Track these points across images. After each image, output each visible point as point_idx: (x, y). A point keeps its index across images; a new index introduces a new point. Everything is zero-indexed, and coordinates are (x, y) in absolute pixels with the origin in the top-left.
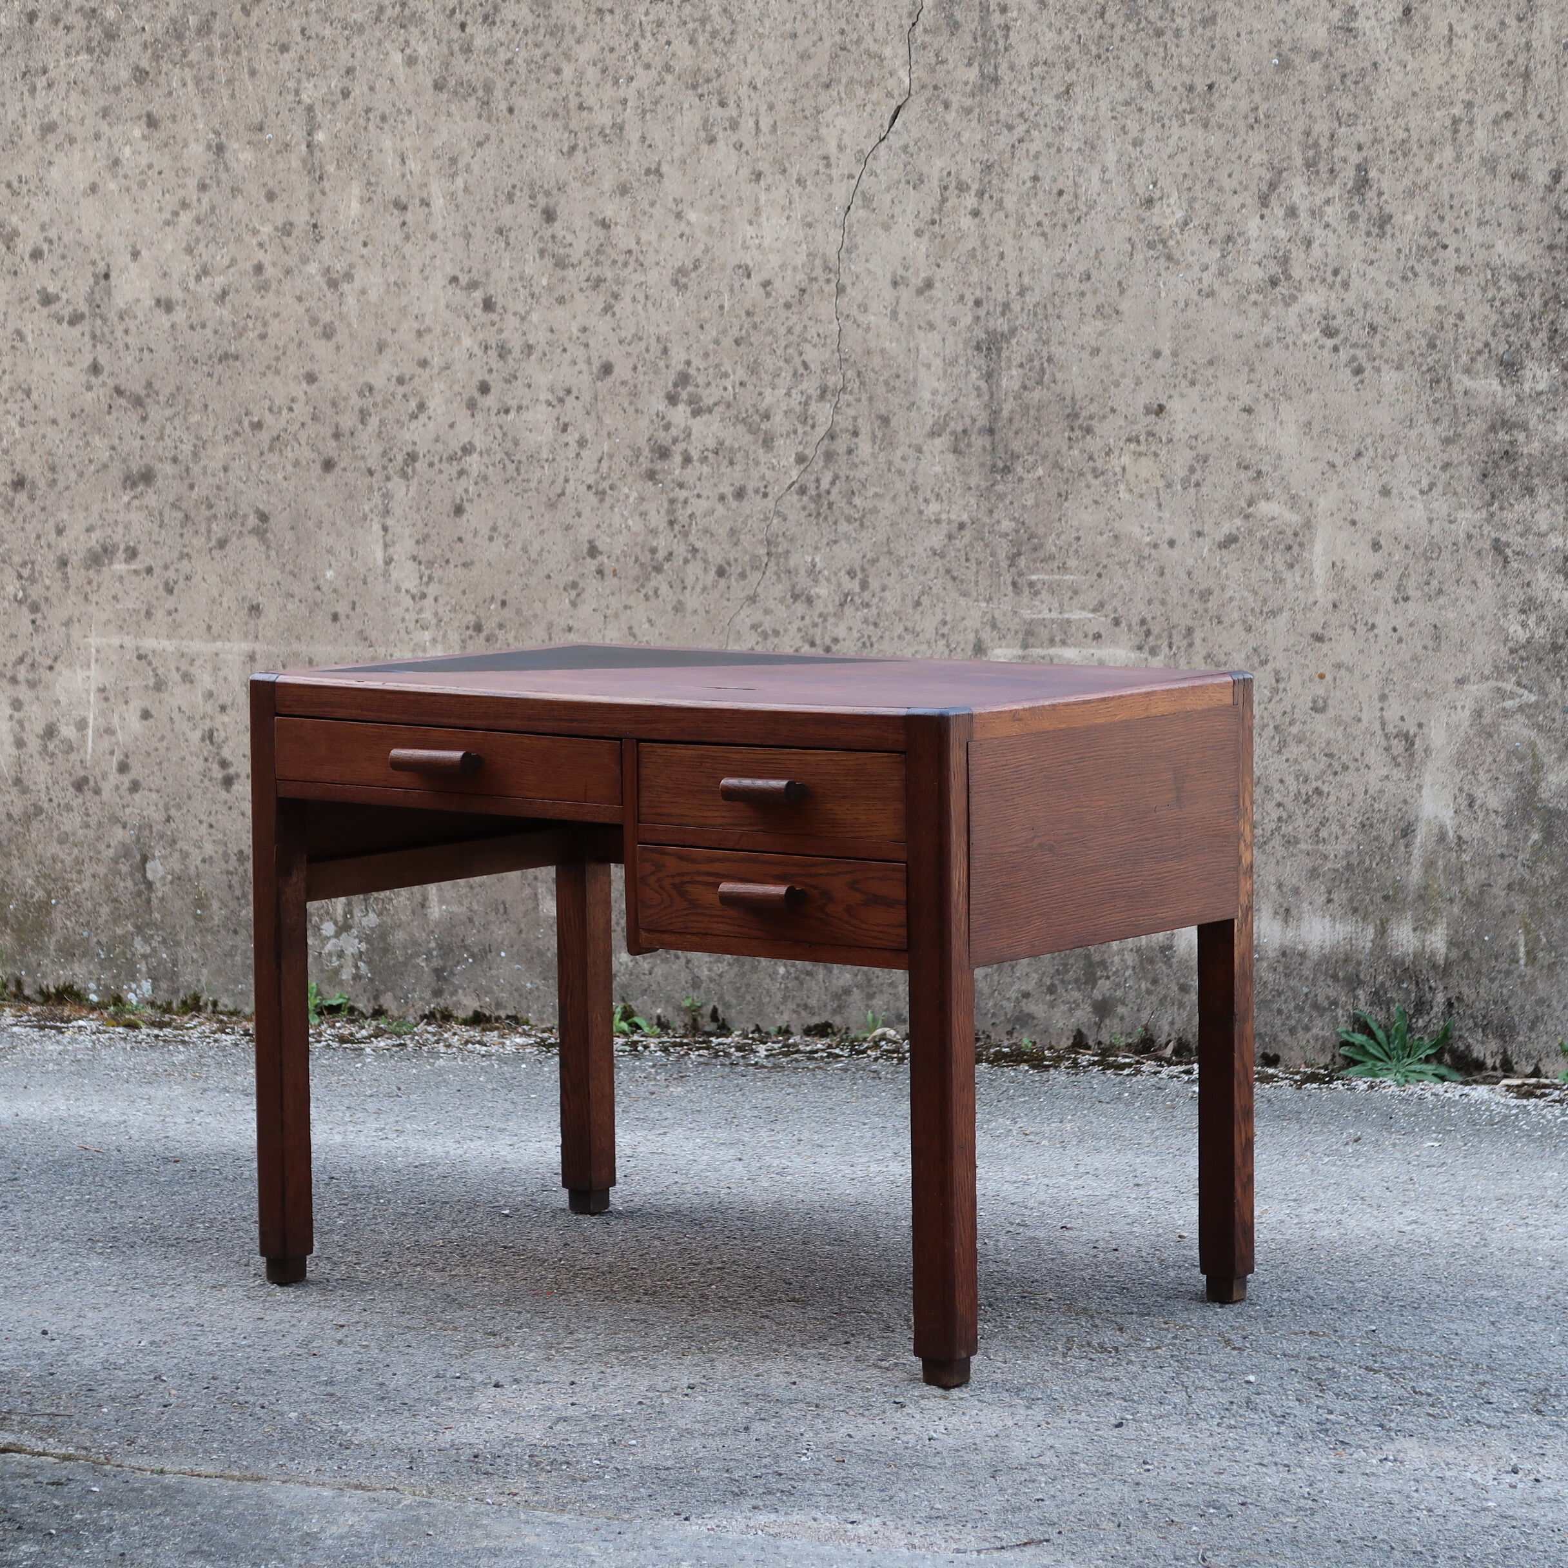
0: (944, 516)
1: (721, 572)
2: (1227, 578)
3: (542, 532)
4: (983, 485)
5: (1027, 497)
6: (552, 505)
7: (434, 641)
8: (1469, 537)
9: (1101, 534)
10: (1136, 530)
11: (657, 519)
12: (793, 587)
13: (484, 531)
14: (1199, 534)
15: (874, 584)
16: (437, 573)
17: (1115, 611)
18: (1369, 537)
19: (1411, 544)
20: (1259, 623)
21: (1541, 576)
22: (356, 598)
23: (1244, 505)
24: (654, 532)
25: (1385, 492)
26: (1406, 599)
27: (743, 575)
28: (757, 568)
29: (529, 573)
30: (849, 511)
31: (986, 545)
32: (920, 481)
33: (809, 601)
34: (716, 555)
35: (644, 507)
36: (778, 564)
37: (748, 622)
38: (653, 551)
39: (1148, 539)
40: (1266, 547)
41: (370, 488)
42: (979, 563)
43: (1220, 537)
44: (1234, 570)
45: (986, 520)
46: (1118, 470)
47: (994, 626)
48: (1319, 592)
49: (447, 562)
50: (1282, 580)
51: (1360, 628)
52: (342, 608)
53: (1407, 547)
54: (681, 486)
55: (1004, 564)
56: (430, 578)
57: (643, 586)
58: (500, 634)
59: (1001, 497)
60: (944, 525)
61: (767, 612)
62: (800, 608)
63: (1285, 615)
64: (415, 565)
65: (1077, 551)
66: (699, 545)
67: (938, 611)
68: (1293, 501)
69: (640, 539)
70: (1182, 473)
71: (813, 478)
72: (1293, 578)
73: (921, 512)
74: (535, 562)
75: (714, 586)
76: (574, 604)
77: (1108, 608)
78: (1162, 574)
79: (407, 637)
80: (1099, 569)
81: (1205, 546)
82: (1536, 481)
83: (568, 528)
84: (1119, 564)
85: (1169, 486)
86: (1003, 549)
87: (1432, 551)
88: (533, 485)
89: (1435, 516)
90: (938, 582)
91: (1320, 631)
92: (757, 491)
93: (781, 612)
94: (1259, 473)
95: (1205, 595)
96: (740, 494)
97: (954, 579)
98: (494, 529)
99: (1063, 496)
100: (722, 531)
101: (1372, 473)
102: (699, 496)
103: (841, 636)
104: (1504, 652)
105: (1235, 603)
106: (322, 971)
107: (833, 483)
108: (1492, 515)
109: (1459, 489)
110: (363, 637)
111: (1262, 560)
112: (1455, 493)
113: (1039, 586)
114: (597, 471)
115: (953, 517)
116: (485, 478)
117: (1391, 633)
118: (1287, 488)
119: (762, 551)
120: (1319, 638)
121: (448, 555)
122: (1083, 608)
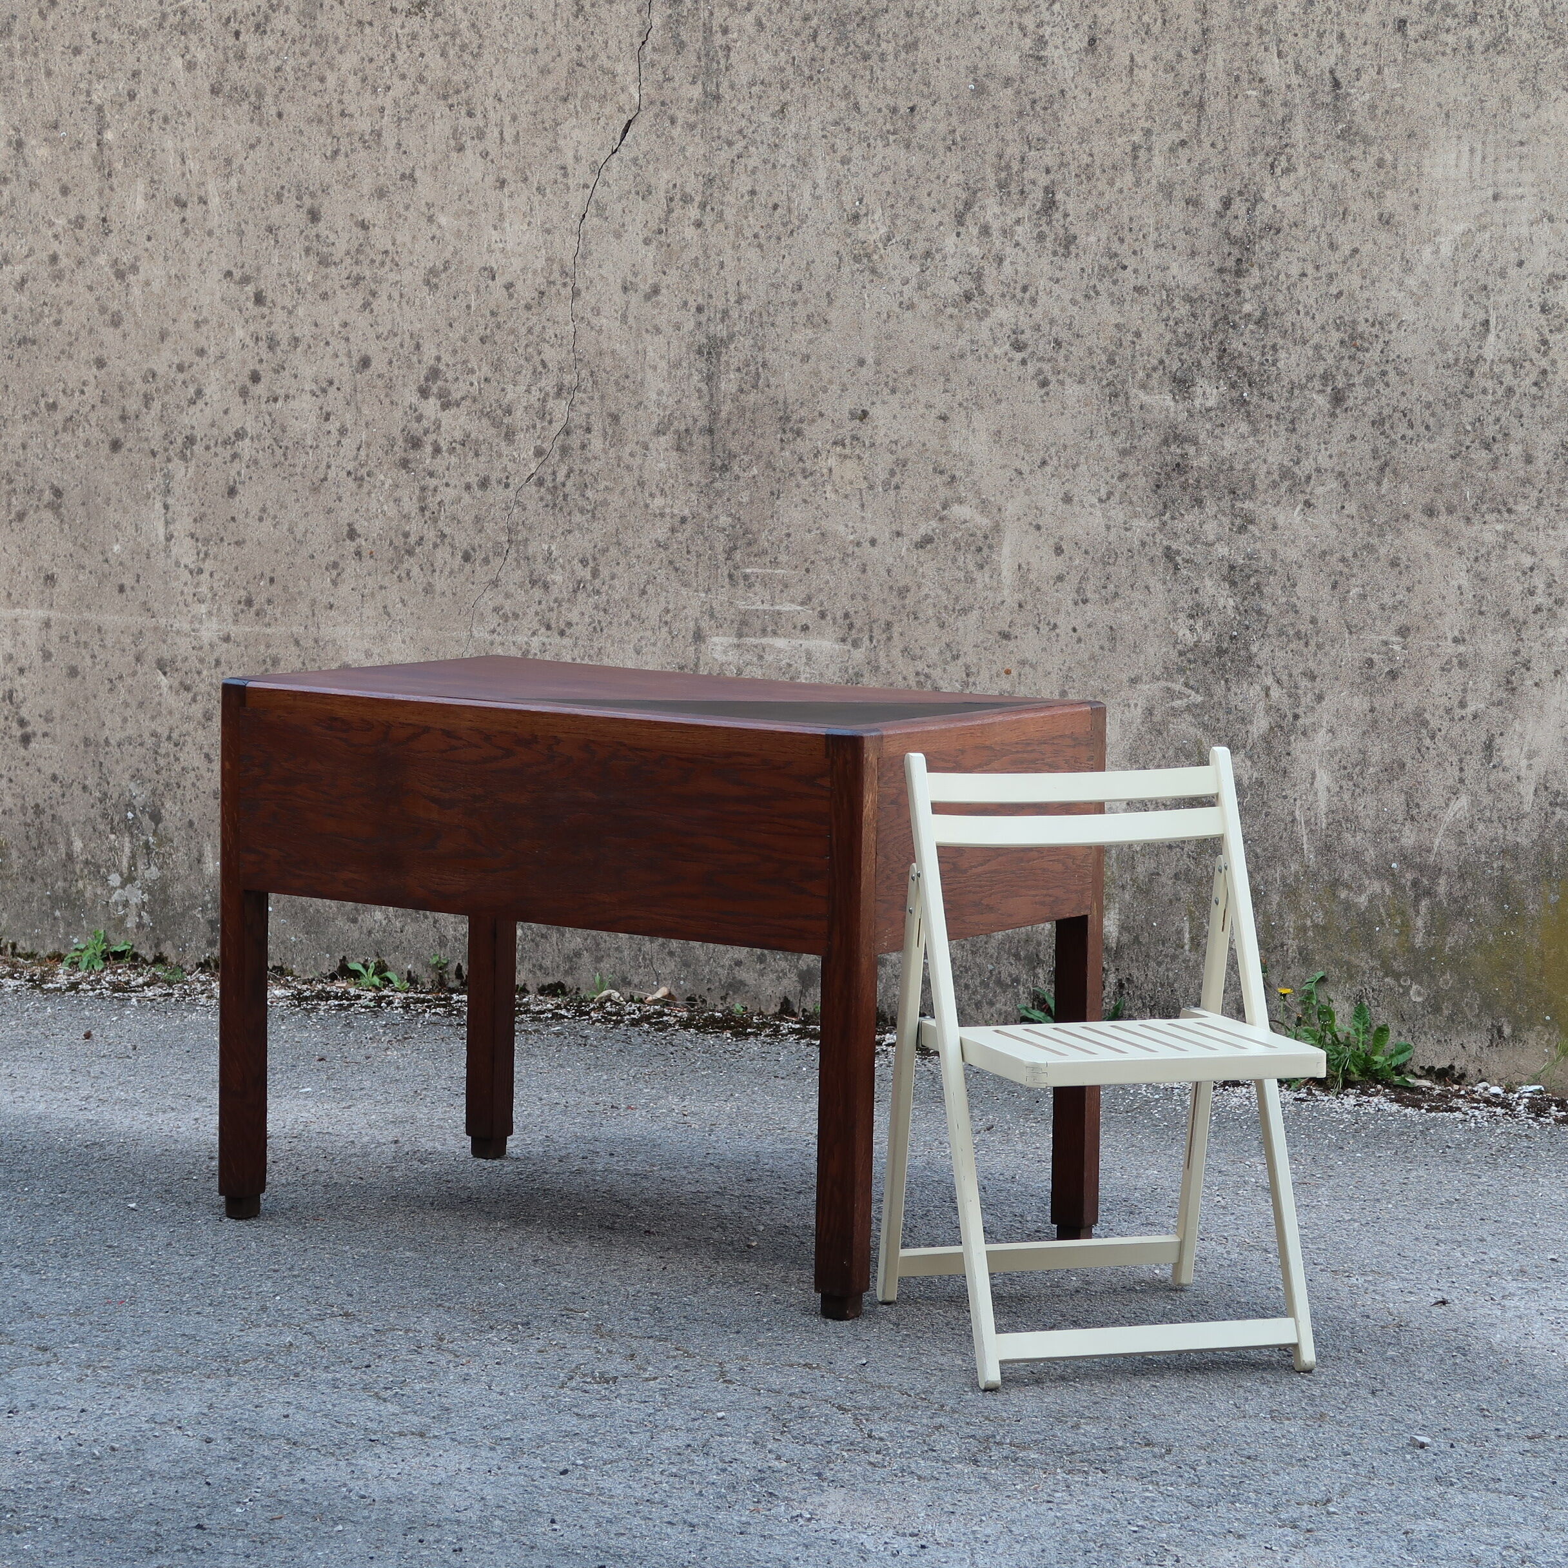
0: (668, 510)
1: (467, 557)
2: (924, 577)
3: (306, 514)
4: (704, 481)
5: (743, 494)
6: (315, 490)
7: (210, 613)
8: (1143, 544)
9: (810, 531)
10: (841, 528)
11: (410, 505)
12: (532, 573)
13: (255, 512)
14: (898, 534)
15: (605, 572)
16: (213, 550)
17: (822, 604)
18: (1051, 542)
19: (1090, 550)
20: (951, 620)
21: (1208, 583)
22: (140, 571)
23: (939, 508)
24: (407, 517)
25: (1067, 499)
26: (1085, 601)
27: (486, 561)
28: (499, 554)
29: (294, 552)
30: (582, 502)
31: (706, 539)
32: (646, 476)
33: (546, 586)
34: (462, 540)
35: (398, 493)
36: (517, 551)
37: (491, 604)
38: (406, 535)
39: (851, 537)
40: (959, 549)
41: (153, 468)
42: (699, 556)
43: (917, 538)
44: (929, 568)
45: (706, 515)
46: (825, 471)
47: (712, 616)
48: (1006, 592)
49: (222, 540)
50: (973, 580)
51: (1044, 629)
52: (128, 581)
53: (1086, 552)
54: (431, 475)
55: (721, 557)
56: (206, 554)
57: (396, 568)
58: (269, 609)
59: (719, 494)
60: (668, 518)
61: (508, 596)
62: (537, 593)
63: (975, 614)
64: (193, 542)
65: (787, 547)
66: (447, 531)
67: (662, 599)
68: (984, 505)
69: (394, 524)
70: (883, 476)
71: (550, 471)
72: (982, 578)
73: (647, 506)
74: (300, 542)
75: (461, 570)
76: (334, 583)
77: (815, 601)
78: (864, 571)
79: (185, 610)
80: (807, 564)
81: (904, 545)
82: (1205, 493)
83: (330, 511)
84: (825, 560)
85: (871, 487)
86: (721, 543)
87: (1109, 557)
88: (299, 470)
89: (1112, 523)
90: (663, 572)
91: (1007, 629)
92: (499, 482)
93: (521, 596)
94: (953, 477)
95: (903, 592)
96: (484, 484)
97: (677, 570)
98: (264, 510)
99: (775, 494)
100: (468, 519)
101: (1056, 480)
102: (447, 485)
103: (574, 621)
104: (1174, 655)
105: (930, 600)
106: (109, 919)
107: (568, 476)
108: (1164, 524)
109: (1135, 499)
110: (146, 608)
111: (954, 560)
112: (1131, 502)
113: (753, 579)
114: (356, 458)
115: (676, 511)
116: (256, 462)
117: (1071, 633)
118: (978, 493)
119: (504, 538)
120: (1006, 636)
121: (223, 534)
122: (793, 602)
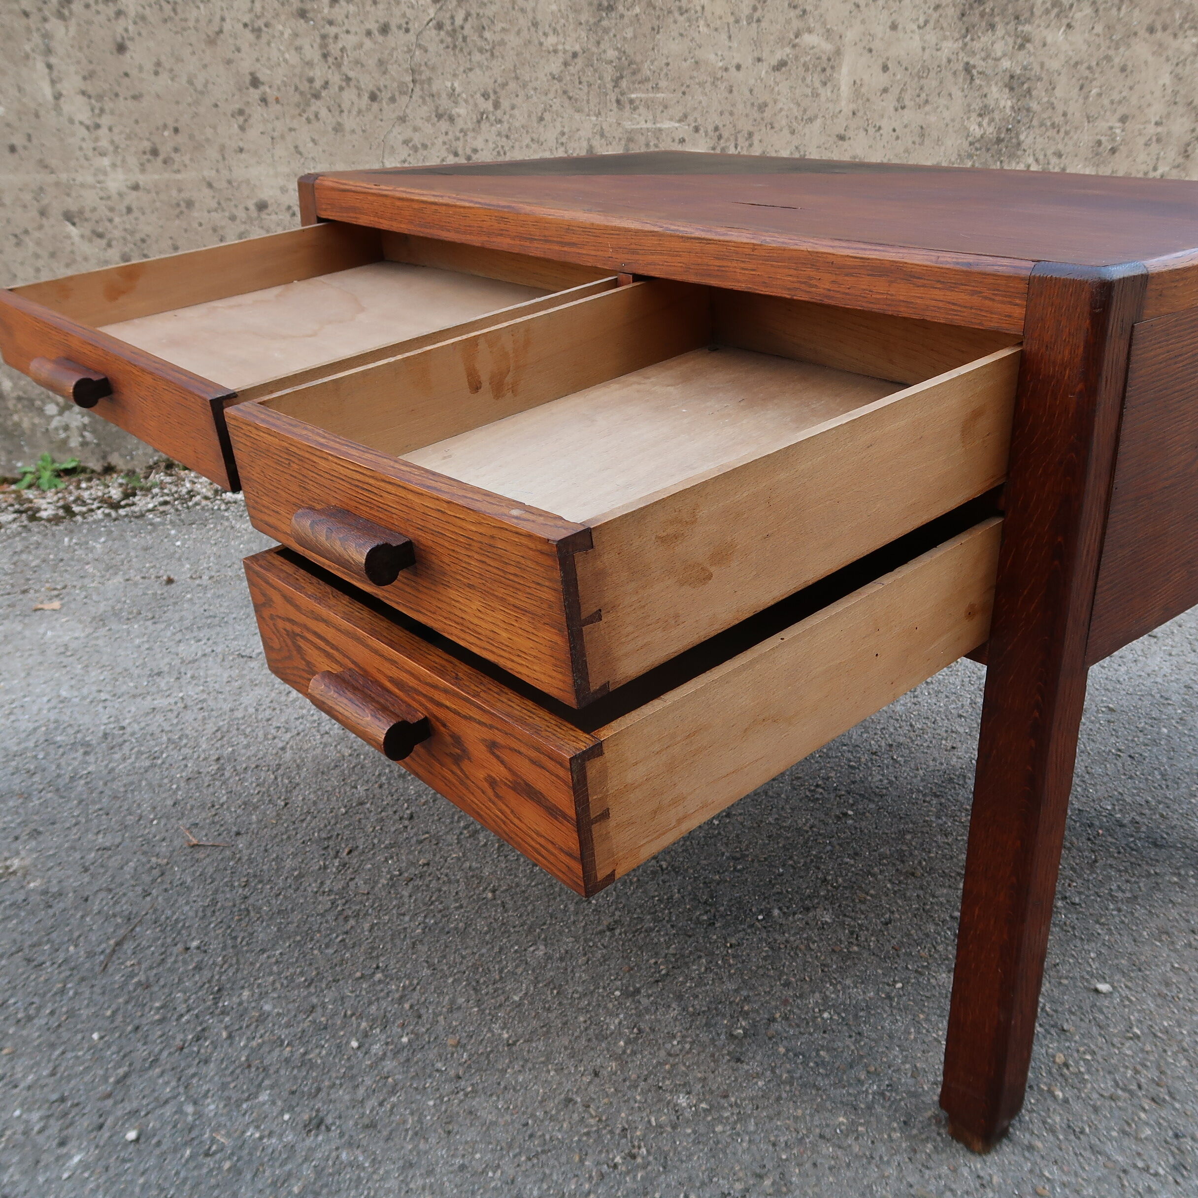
0: (560, 47)
1: (373, 97)
2: (779, 94)
3: (205, 66)
4: (592, 21)
5: (627, 30)
6: (211, 42)
7: (114, 165)
8: (949, 61)
9: (685, 60)
10: (712, 57)
11: (312, 53)
12: (437, 108)
13: (149, 66)
14: (759, 60)
15: (505, 104)
16: (108, 105)
17: (696, 121)
18: (880, 62)
19: (909, 67)
20: (800, 128)
21: (994, 89)
22: (30, 131)
23: (792, 37)
24: (310, 64)
25: (894, 27)
26: (903, 108)
27: (393, 99)
28: (405, 93)
29: (197, 103)
30: (480, 43)
31: (595, 70)
32: (539, 17)
33: (451, 119)
34: (367, 82)
35: (299, 42)
36: (422, 89)
37: (400, 138)
38: (311, 80)
39: (721, 64)
40: (807, 70)
41: (28, 29)
42: (590, 85)
43: (774, 62)
44: (783, 88)
45: (595, 50)
46: (699, 8)
47: (602, 135)
48: (843, 103)
49: (117, 95)
50: (818, 95)
51: (871, 130)
52: (18, 140)
53: (906, 69)
54: (331, 23)
55: (610, 86)
56: (102, 110)
57: (304, 111)
58: (176, 157)
59: (606, 31)
60: (561, 54)
61: (415, 129)
62: (444, 125)
63: (819, 122)
64: (85, 99)
65: (667, 75)
66: (351, 74)
67: (558, 125)
68: (828, 34)
69: (298, 71)
70: (747, 11)
71: (448, 15)
72: (825, 93)
73: (541, 44)
74: (202, 93)
75: (369, 109)
76: (242, 128)
77: (690, 119)
78: (731, 91)
79: (86, 163)
80: (683, 88)
81: (763, 69)
82: (997, 19)
83: (229, 62)
84: (699, 84)
85: (737, 21)
86: (609, 73)
87: (924, 72)
88: (191, 24)
89: (926, 45)
90: (557, 101)
91: (843, 132)
92: (399, 27)
93: (428, 129)
94: (804, 11)
95: (762, 107)
96: (385, 29)
97: (570, 98)
98: (158, 64)
99: (656, 30)
100: (371, 63)
101: (885, 12)
102: (348, 32)
103: (479, 148)
104: (966, 144)
105: (784, 113)
106: (51, 442)
107: (466, 19)
108: (966, 45)
109: (945, 25)
110: (43, 165)
111: (804, 79)
112: (942, 28)
113: (637, 102)
114: (251, 10)
115: (568, 47)
116: (143, 18)
117: (892, 133)
118: (824, 24)
119: (408, 78)
120: (842, 138)
121: (117, 89)
122: (671, 119)
